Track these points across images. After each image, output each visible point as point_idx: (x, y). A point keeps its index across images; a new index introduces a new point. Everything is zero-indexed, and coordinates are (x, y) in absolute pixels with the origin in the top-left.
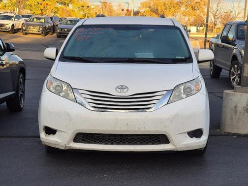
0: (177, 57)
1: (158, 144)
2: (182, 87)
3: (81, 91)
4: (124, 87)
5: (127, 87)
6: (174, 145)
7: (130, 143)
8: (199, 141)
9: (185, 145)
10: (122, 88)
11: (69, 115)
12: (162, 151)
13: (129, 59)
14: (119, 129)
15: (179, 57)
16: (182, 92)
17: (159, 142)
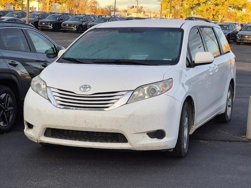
0: (164, 59)
1: (117, 142)
2: (146, 88)
3: (52, 90)
4: (88, 86)
5: (90, 87)
6: (131, 144)
7: (91, 140)
8: (159, 141)
9: (143, 144)
10: (85, 87)
11: (39, 110)
12: (115, 149)
13: (116, 60)
14: (78, 126)
15: (166, 59)
16: (146, 92)
17: (118, 141)
